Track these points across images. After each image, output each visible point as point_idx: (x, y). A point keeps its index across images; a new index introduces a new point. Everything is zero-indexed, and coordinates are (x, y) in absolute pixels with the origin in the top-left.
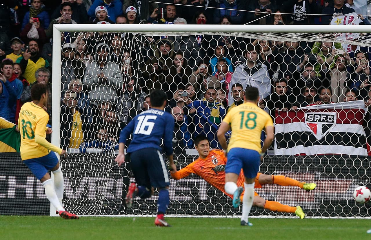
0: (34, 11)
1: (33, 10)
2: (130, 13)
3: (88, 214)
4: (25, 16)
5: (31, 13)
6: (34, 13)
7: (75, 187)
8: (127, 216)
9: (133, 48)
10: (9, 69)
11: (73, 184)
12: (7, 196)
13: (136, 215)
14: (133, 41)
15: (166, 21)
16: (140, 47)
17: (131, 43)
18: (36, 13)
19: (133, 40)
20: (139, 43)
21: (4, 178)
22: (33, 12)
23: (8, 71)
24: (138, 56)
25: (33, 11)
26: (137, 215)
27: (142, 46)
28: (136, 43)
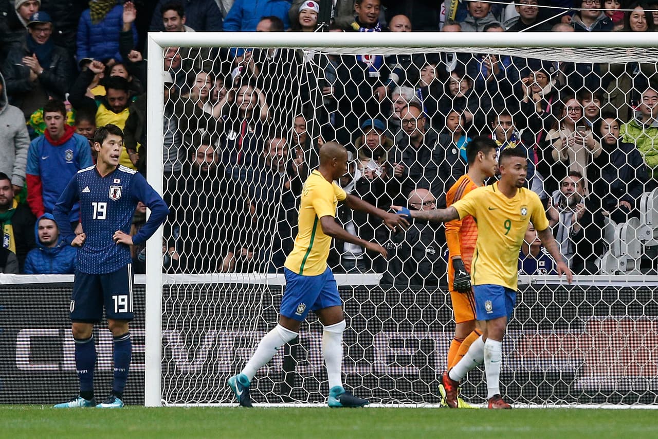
0: (100, 6)
1: (98, 5)
2: (304, 12)
3: (218, 402)
4: (82, 19)
5: (93, 11)
6: (100, 11)
7: (192, 351)
8: (298, 405)
9: (304, 80)
10: (53, 120)
11: (189, 344)
12: (61, 366)
13: (315, 403)
14: (305, 65)
15: (361, 27)
16: (317, 77)
17: (300, 68)
18: (104, 10)
19: (303, 63)
20: (315, 68)
21: (54, 332)
22: (97, 10)
23: (52, 124)
24: (313, 93)
25: (97, 7)
26: (317, 403)
27: (321, 75)
28: (309, 70)
